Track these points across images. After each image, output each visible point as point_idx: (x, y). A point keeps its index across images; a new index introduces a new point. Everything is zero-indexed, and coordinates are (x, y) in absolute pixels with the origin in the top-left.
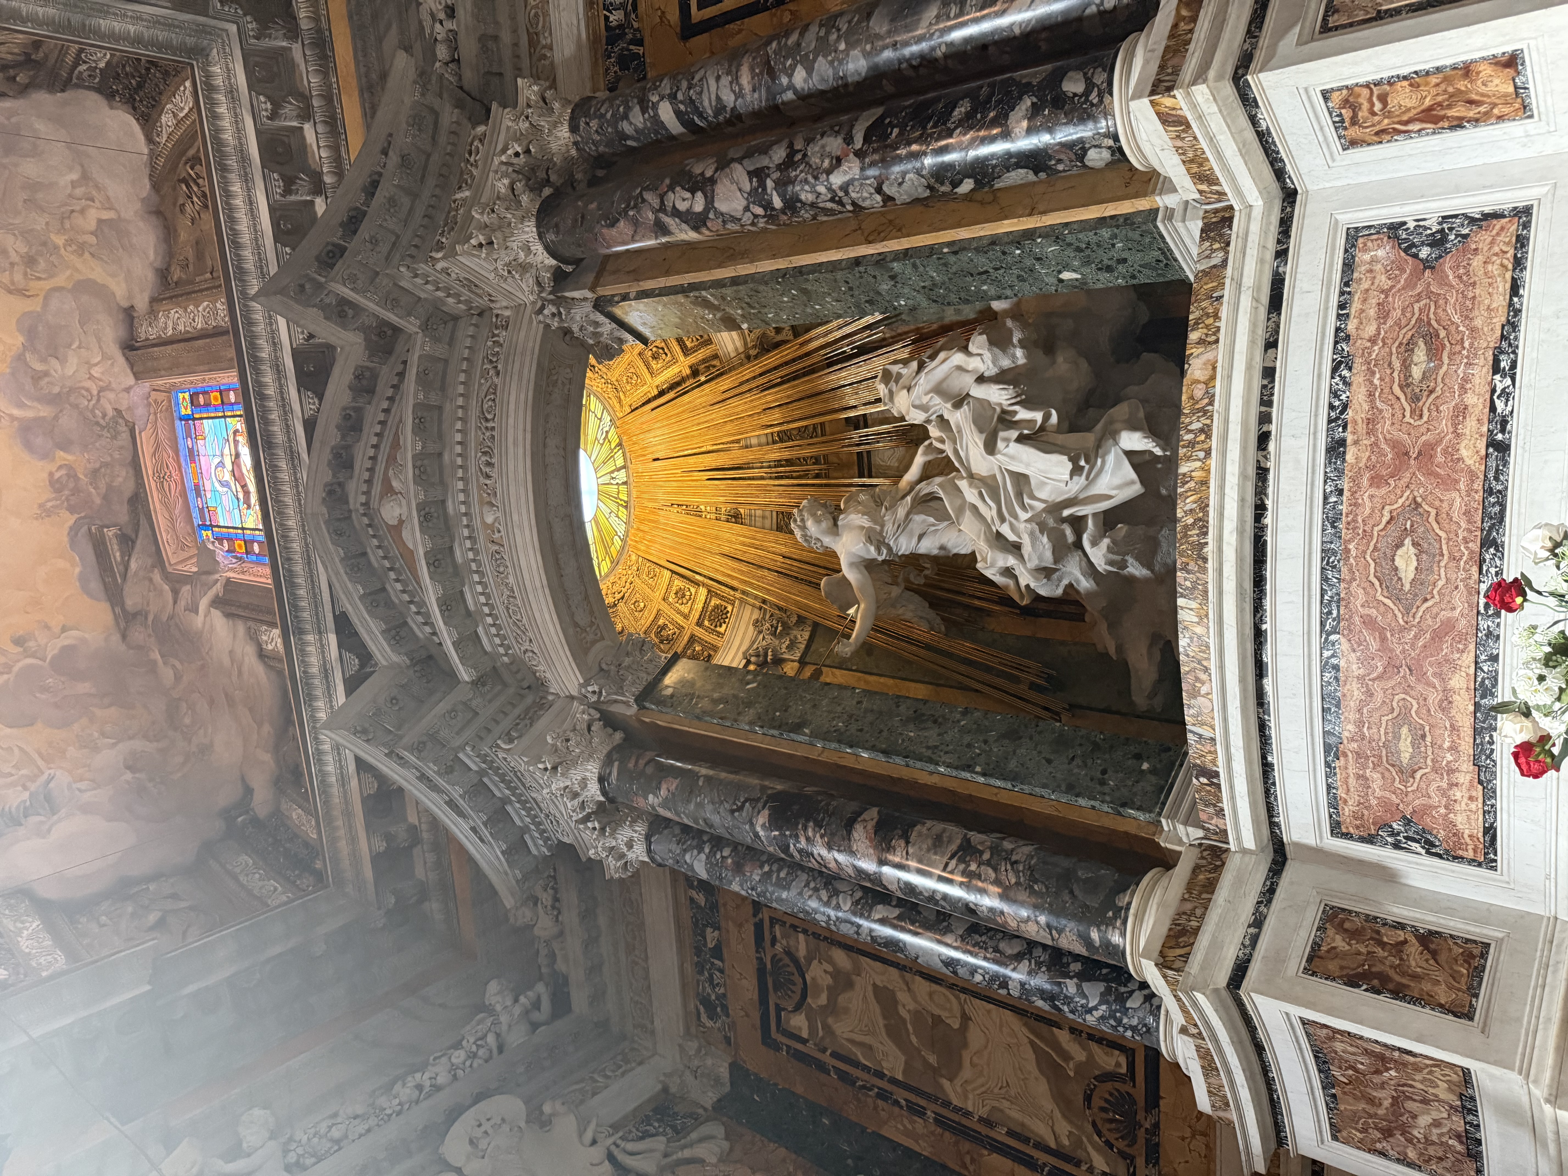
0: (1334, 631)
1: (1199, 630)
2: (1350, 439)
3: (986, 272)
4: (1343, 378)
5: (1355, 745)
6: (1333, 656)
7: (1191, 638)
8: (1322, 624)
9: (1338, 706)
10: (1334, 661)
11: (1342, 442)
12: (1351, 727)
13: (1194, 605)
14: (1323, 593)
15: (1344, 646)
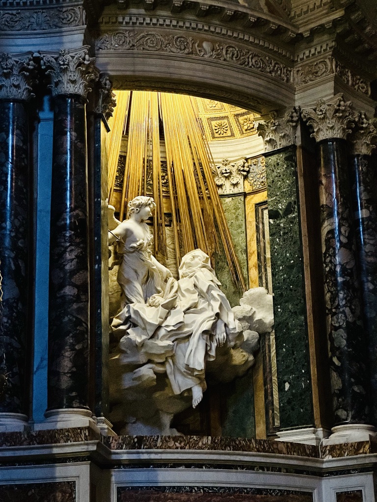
0: (204, 491)
1: (200, 444)
2: (263, 496)
3: (294, 354)
4: (278, 493)
5: (163, 497)
6: (195, 490)
7: (197, 441)
8: (206, 487)
9: (177, 492)
10: (194, 491)
11: (261, 494)
12: (169, 496)
13: (209, 442)
14: (217, 487)
15: (200, 495)
